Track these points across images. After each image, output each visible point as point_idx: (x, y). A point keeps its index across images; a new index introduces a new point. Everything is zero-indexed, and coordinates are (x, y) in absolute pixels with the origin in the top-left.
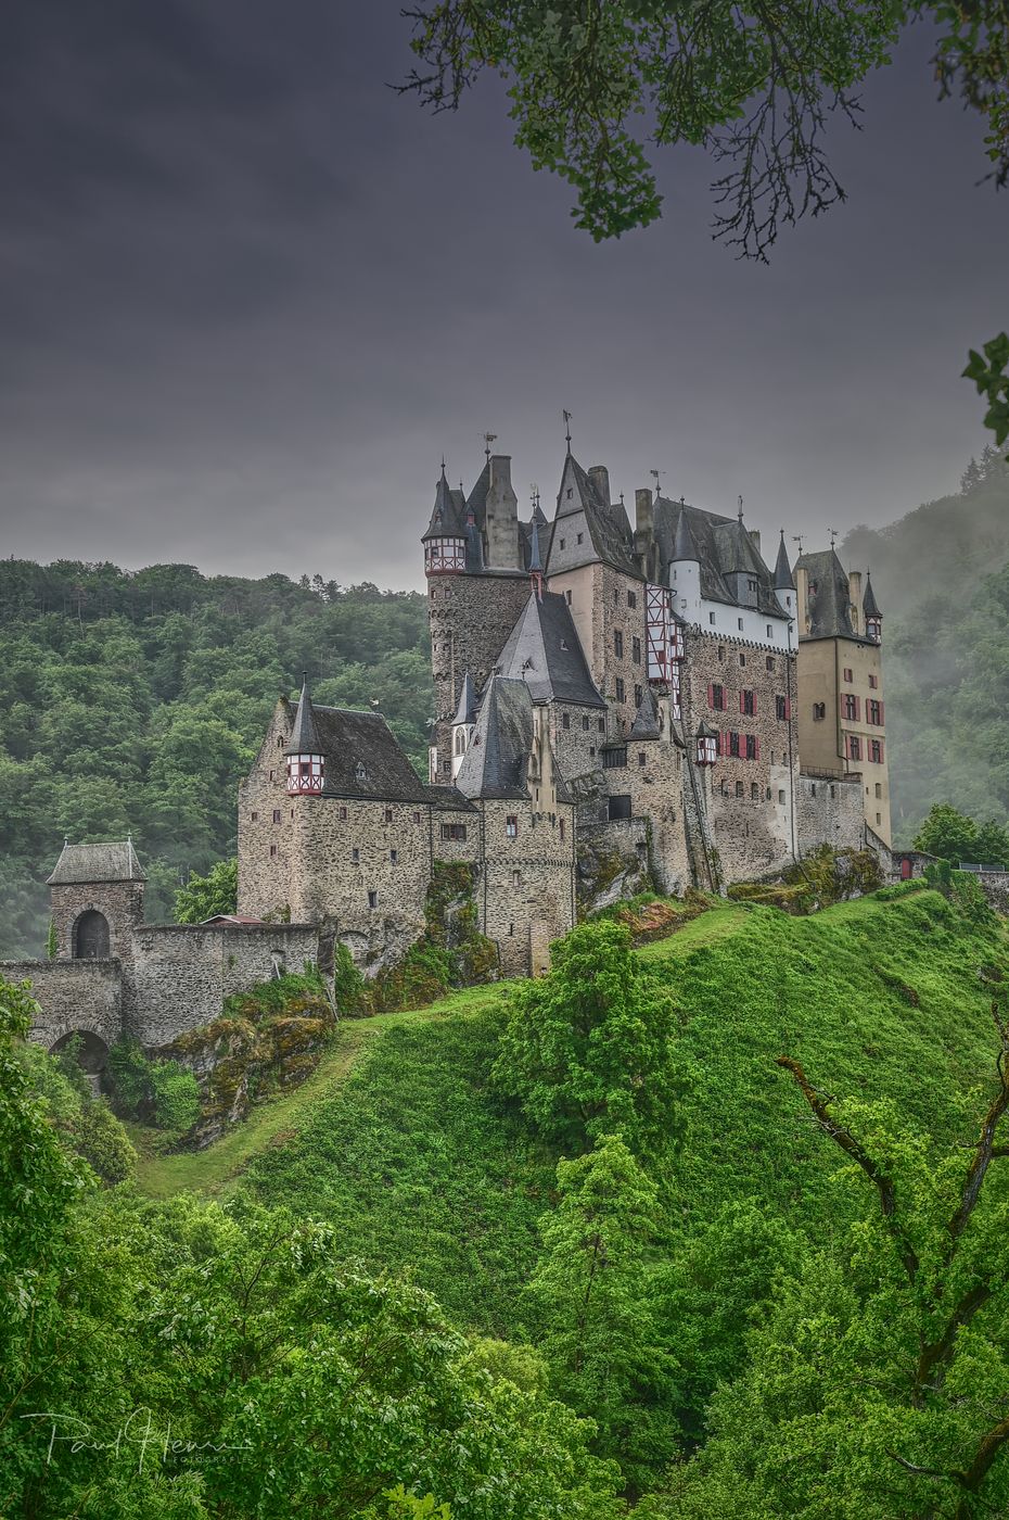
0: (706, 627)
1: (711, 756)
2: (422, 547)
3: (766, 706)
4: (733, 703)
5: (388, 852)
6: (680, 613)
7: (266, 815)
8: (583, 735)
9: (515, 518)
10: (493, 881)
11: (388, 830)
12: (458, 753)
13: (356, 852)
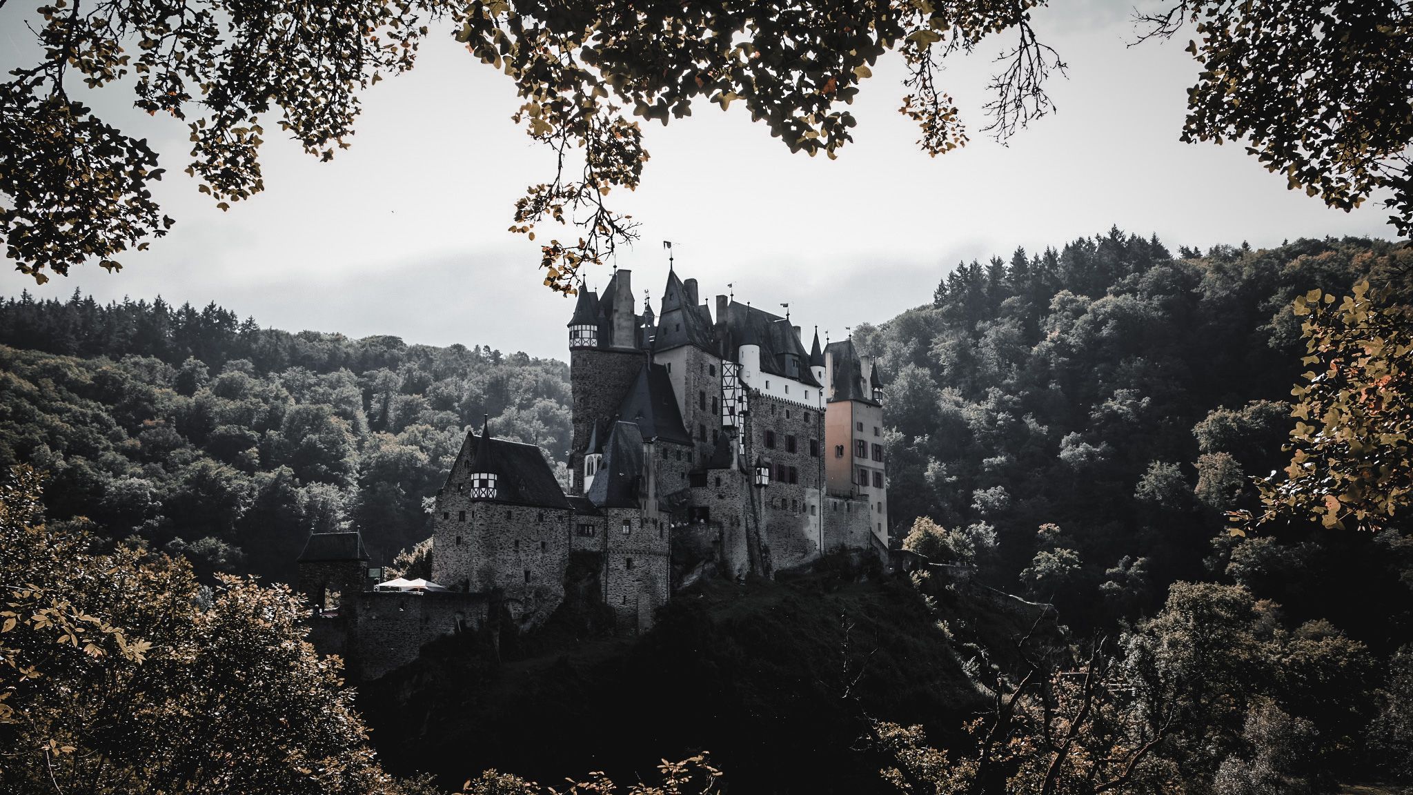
0: (763, 391)
1: (765, 481)
2: (568, 330)
3: (803, 447)
4: (781, 444)
5: (539, 543)
6: (745, 380)
7: (454, 514)
8: (677, 463)
9: (633, 312)
10: (612, 566)
11: (540, 528)
12: (588, 474)
13: (517, 543)
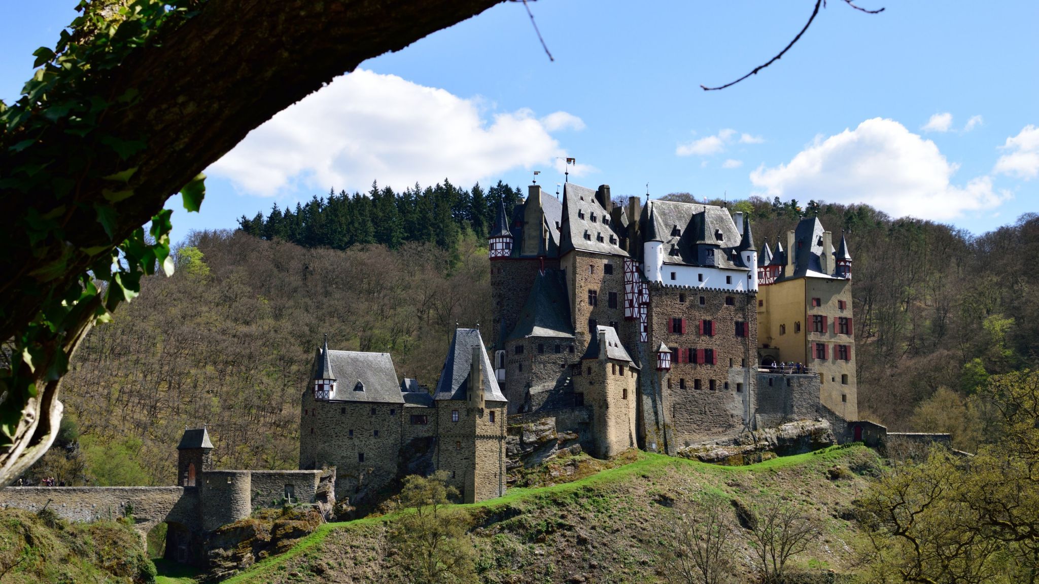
0: (668, 283)
1: (666, 365)
3: (725, 329)
4: (692, 329)
5: (372, 431)
6: (646, 275)
8: (555, 356)
10: (443, 447)
11: (373, 419)
13: (351, 432)
